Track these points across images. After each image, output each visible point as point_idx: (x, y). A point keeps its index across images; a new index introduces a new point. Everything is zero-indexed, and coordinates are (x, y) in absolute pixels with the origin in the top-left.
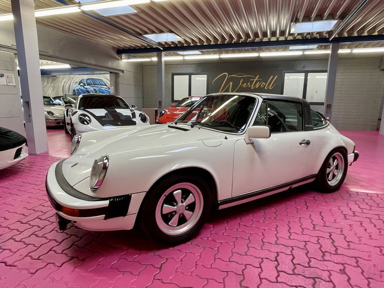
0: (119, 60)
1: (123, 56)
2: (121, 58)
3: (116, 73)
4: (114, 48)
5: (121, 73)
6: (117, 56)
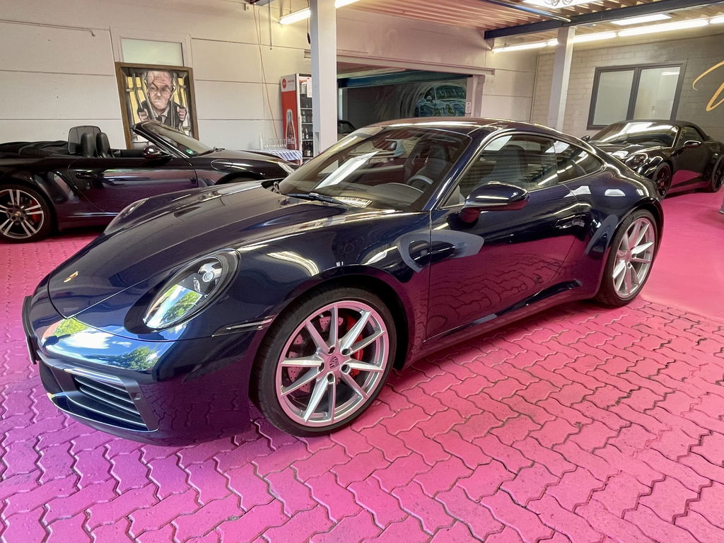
0: (487, 49)
1: (497, 41)
2: (492, 47)
3: (479, 76)
4: (479, 29)
5: (488, 76)
6: (484, 43)
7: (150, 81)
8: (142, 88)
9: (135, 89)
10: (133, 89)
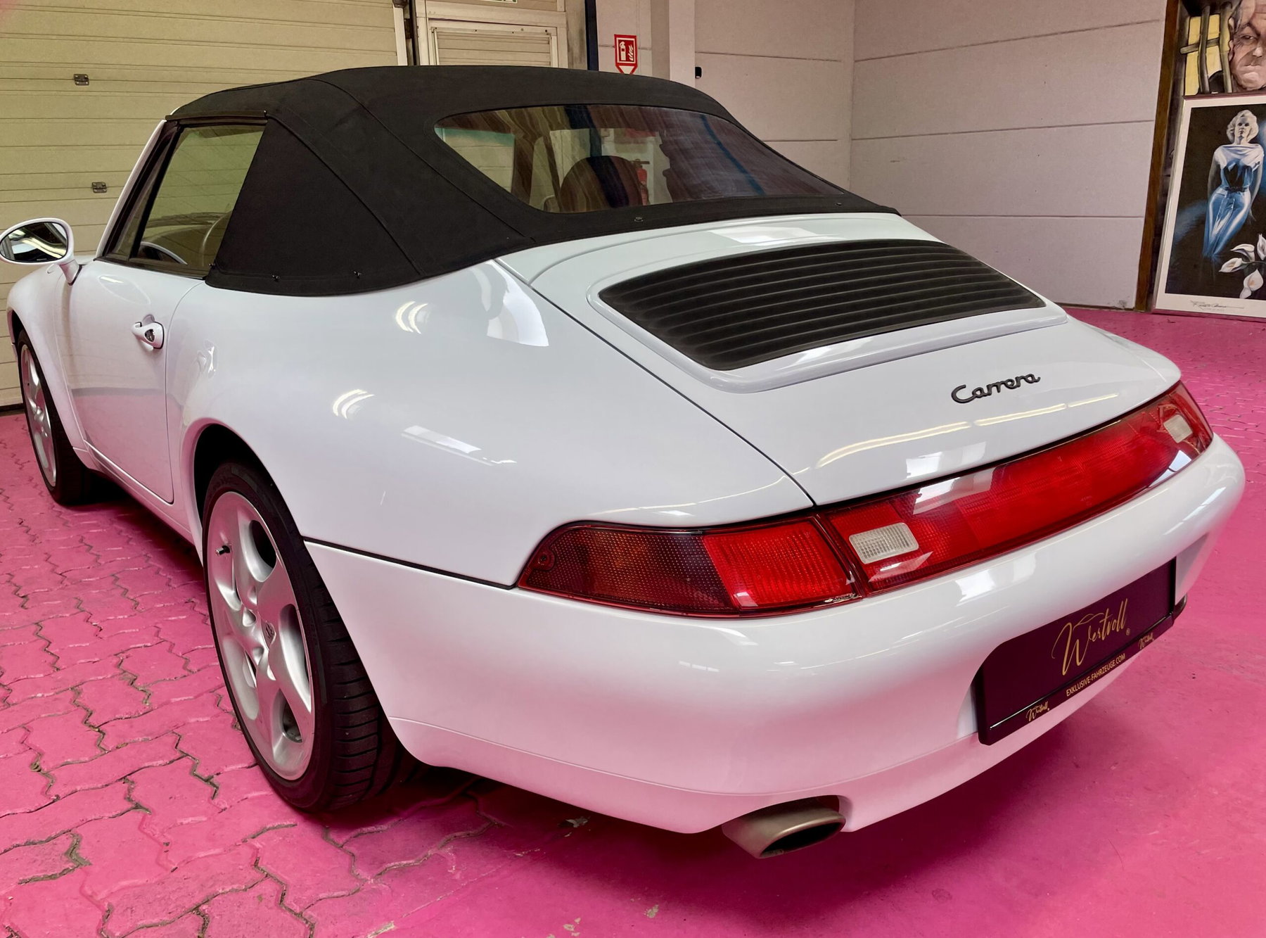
7: (1244, 20)
8: (1218, 42)
9: (1203, 43)
10: (1197, 45)
